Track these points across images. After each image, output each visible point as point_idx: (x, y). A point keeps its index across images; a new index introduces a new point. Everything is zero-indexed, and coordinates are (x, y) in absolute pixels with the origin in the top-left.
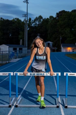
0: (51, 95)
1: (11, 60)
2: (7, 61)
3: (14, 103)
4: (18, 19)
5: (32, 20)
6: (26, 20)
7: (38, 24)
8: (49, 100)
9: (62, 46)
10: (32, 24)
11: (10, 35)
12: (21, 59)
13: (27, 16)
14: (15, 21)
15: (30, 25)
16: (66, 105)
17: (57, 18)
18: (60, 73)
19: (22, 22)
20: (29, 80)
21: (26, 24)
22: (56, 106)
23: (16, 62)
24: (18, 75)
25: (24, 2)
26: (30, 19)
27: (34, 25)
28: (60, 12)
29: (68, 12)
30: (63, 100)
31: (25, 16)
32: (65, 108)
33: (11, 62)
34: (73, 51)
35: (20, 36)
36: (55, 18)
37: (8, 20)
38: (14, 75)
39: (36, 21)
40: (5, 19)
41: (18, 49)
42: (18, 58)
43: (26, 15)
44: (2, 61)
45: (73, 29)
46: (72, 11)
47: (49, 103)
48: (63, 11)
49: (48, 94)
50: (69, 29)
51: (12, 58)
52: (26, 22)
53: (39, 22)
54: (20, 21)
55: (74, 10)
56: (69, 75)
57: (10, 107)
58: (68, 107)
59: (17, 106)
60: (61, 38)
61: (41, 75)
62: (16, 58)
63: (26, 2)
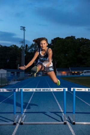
0: (55, 113)
1: (10, 82)
2: (6, 83)
3: (18, 120)
4: (15, 46)
5: (29, 47)
6: (23, 46)
7: (34, 50)
8: (54, 117)
9: (57, 71)
10: (28, 51)
11: (8, 61)
12: (20, 81)
13: (24, 43)
14: (12, 47)
15: (27, 51)
16: (74, 122)
17: (52, 44)
18: (67, 88)
19: (19, 48)
20: (30, 99)
21: (23, 50)
22: (63, 122)
23: (15, 84)
24: (23, 91)
25: (21, 29)
26: (27, 46)
27: (30, 51)
28: (55, 39)
29: (62, 39)
30: (68, 117)
31: (22, 43)
32: (73, 124)
33: (10, 84)
34: (67, 75)
35: (17, 62)
36: (50, 44)
37: (5, 47)
38: (19, 91)
39: (33, 47)
40: (3, 46)
41: (16, 73)
42: (17, 81)
43: (23, 41)
44: (2, 83)
45: (67, 55)
46: (66, 38)
47: (55, 120)
48: (58, 38)
49: (51, 111)
50: (63, 54)
51: (11, 81)
52: (23, 48)
53: (35, 48)
54: (17, 47)
55: (68, 37)
56: (76, 90)
57: (15, 124)
58: (76, 124)
59: (22, 123)
60: (56, 63)
61: (47, 91)
62: (15, 81)
63: (23, 30)
